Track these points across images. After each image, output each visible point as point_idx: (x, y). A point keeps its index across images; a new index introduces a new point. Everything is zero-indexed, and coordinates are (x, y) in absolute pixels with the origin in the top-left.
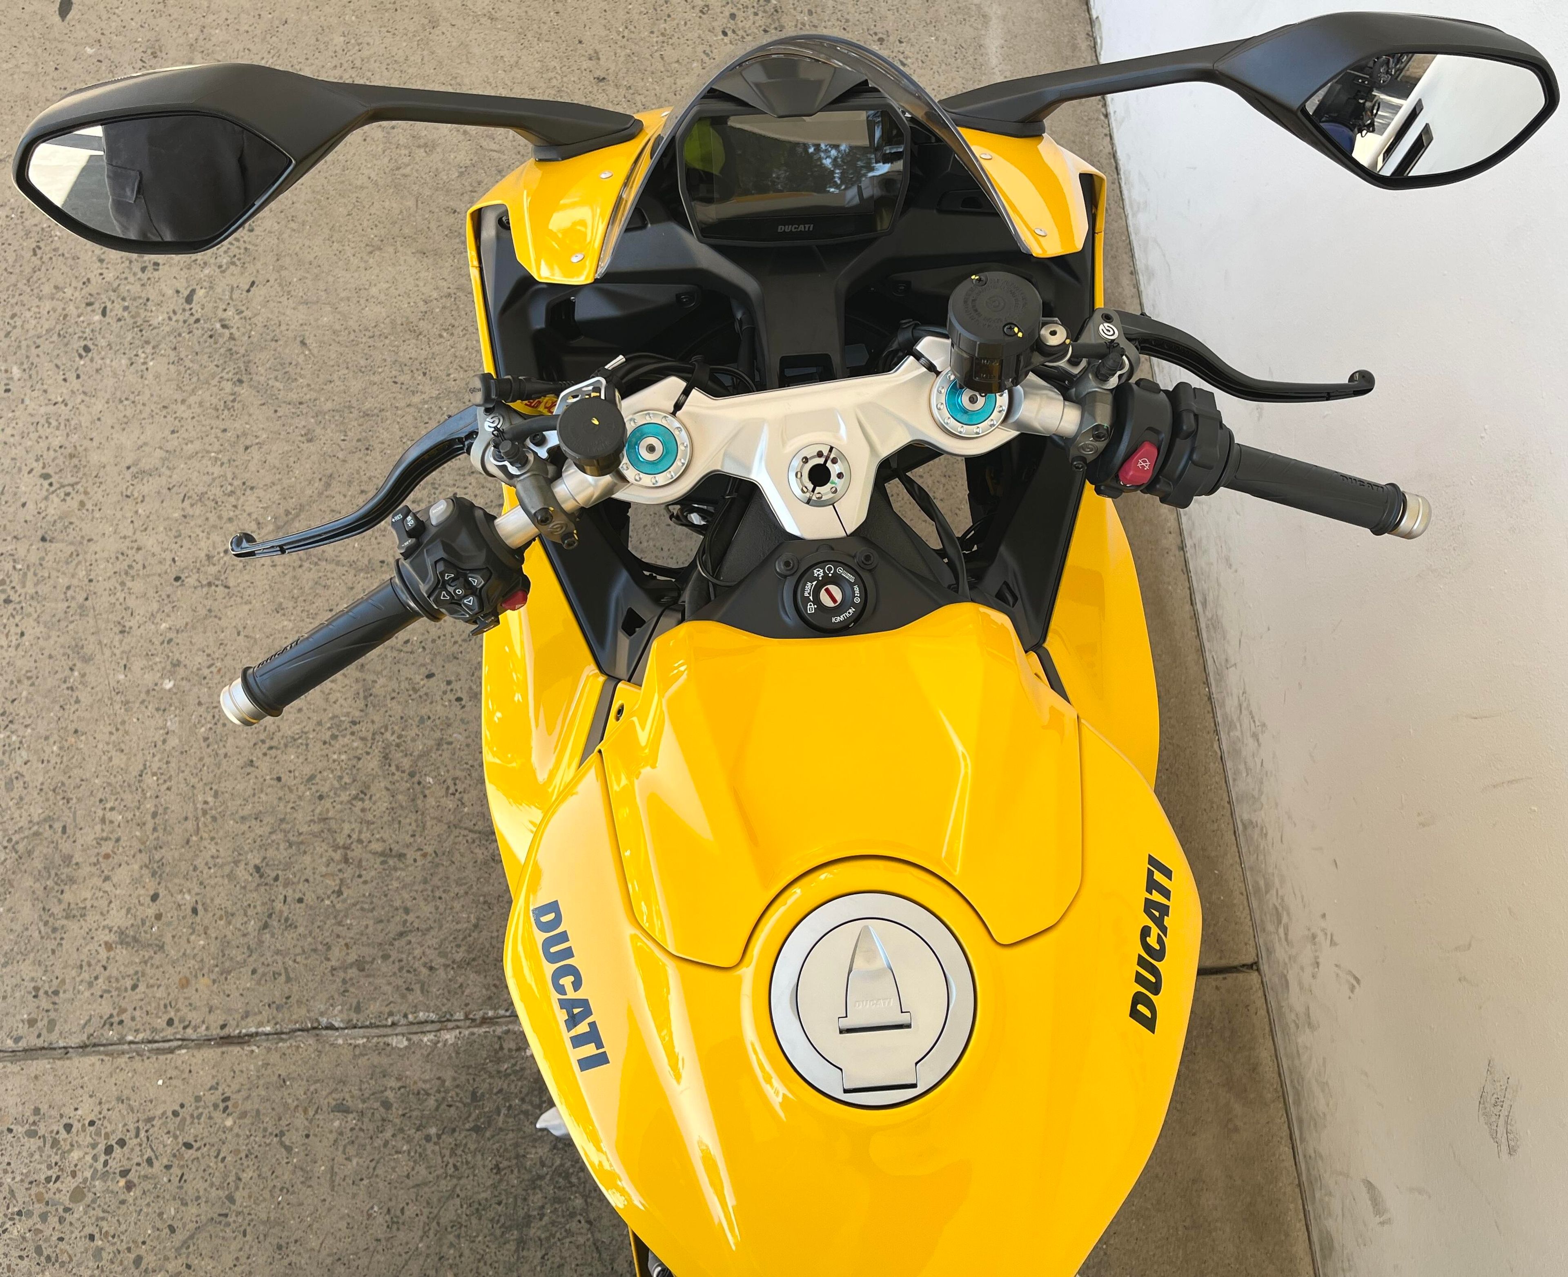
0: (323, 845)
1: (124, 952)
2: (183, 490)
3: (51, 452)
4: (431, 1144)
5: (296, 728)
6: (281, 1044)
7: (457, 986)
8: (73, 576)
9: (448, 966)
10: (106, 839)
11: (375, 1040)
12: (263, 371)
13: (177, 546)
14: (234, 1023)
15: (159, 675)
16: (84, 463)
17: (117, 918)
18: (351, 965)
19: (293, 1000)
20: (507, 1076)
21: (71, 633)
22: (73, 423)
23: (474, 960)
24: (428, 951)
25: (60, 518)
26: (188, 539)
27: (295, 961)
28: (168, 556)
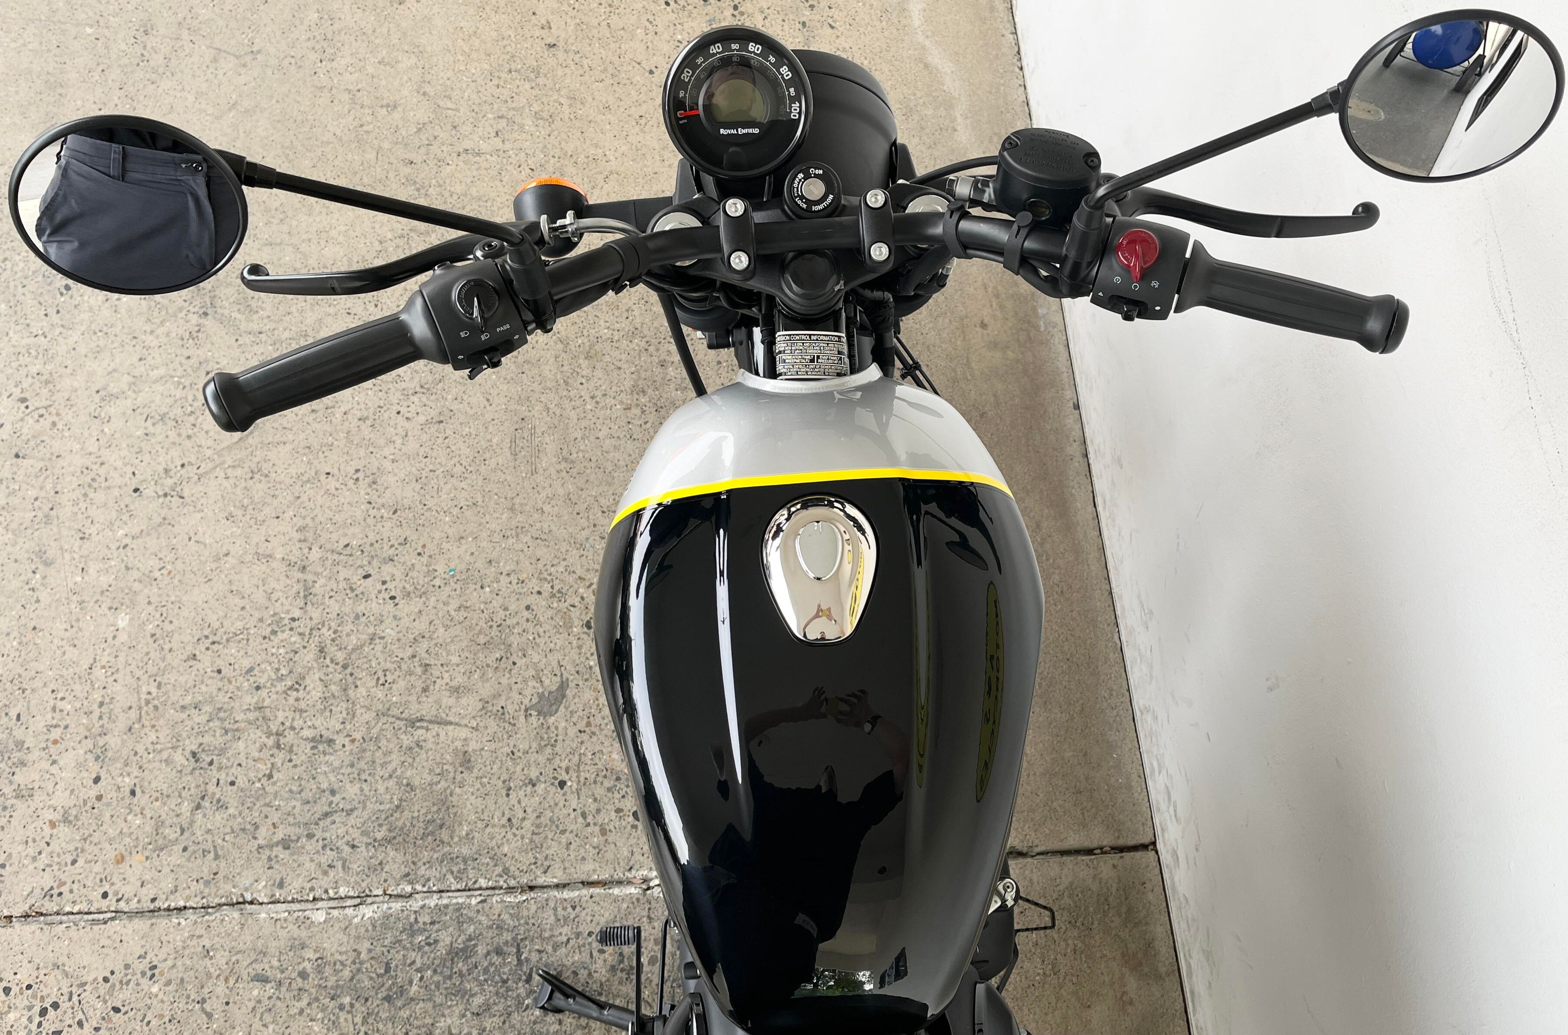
0: (257, 731)
1: (66, 830)
2: (146, 411)
3: (30, 380)
4: (345, 1012)
5: (239, 625)
6: (207, 917)
7: (377, 863)
8: (41, 488)
9: (370, 844)
10: (55, 727)
11: (296, 915)
12: (227, 305)
13: (137, 462)
14: (164, 897)
15: (113, 577)
16: (58, 388)
17: (61, 799)
18: (277, 844)
19: (220, 876)
20: (420, 948)
21: (36, 539)
22: (50, 352)
23: (395, 838)
24: (351, 830)
25: (34, 437)
26: (148, 454)
27: (224, 840)
28: (129, 470)
